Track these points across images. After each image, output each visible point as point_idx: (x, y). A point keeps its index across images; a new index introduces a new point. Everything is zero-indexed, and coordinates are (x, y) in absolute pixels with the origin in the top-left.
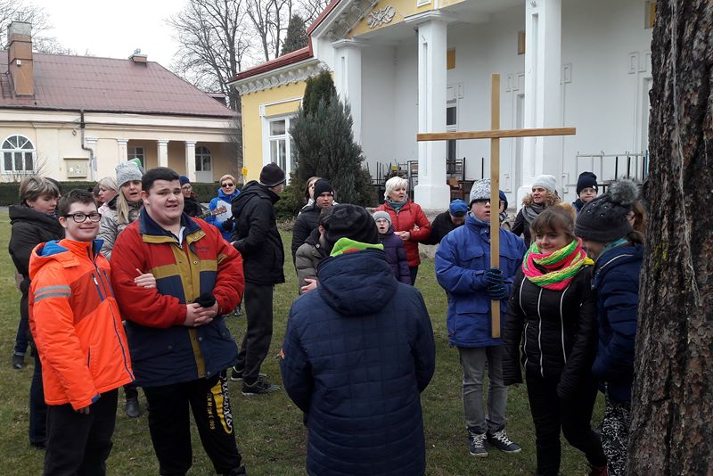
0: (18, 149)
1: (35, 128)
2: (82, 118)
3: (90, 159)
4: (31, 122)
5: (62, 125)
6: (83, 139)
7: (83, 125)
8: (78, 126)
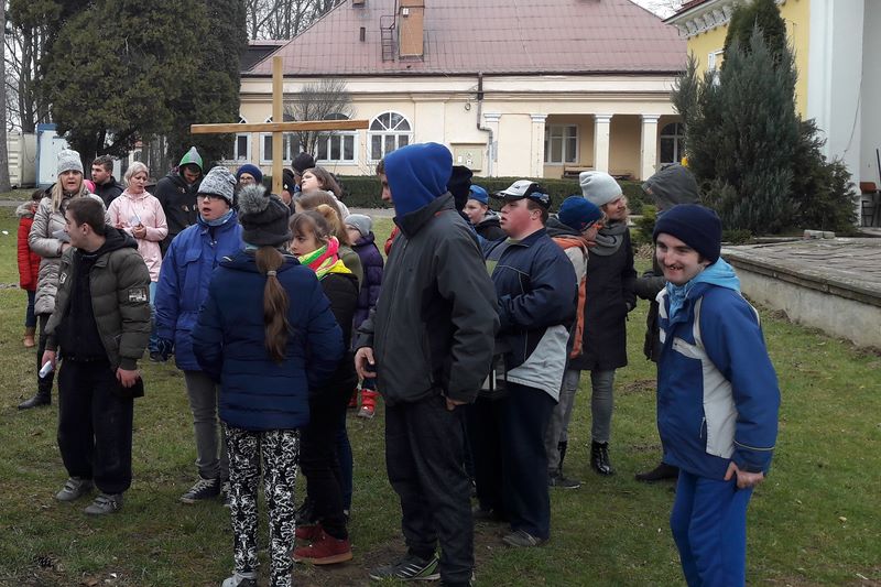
0: (390, 131)
1: (414, 102)
2: (480, 85)
3: (489, 144)
4: (409, 93)
5: (452, 96)
6: (479, 115)
7: (480, 95)
8: (473, 97)
